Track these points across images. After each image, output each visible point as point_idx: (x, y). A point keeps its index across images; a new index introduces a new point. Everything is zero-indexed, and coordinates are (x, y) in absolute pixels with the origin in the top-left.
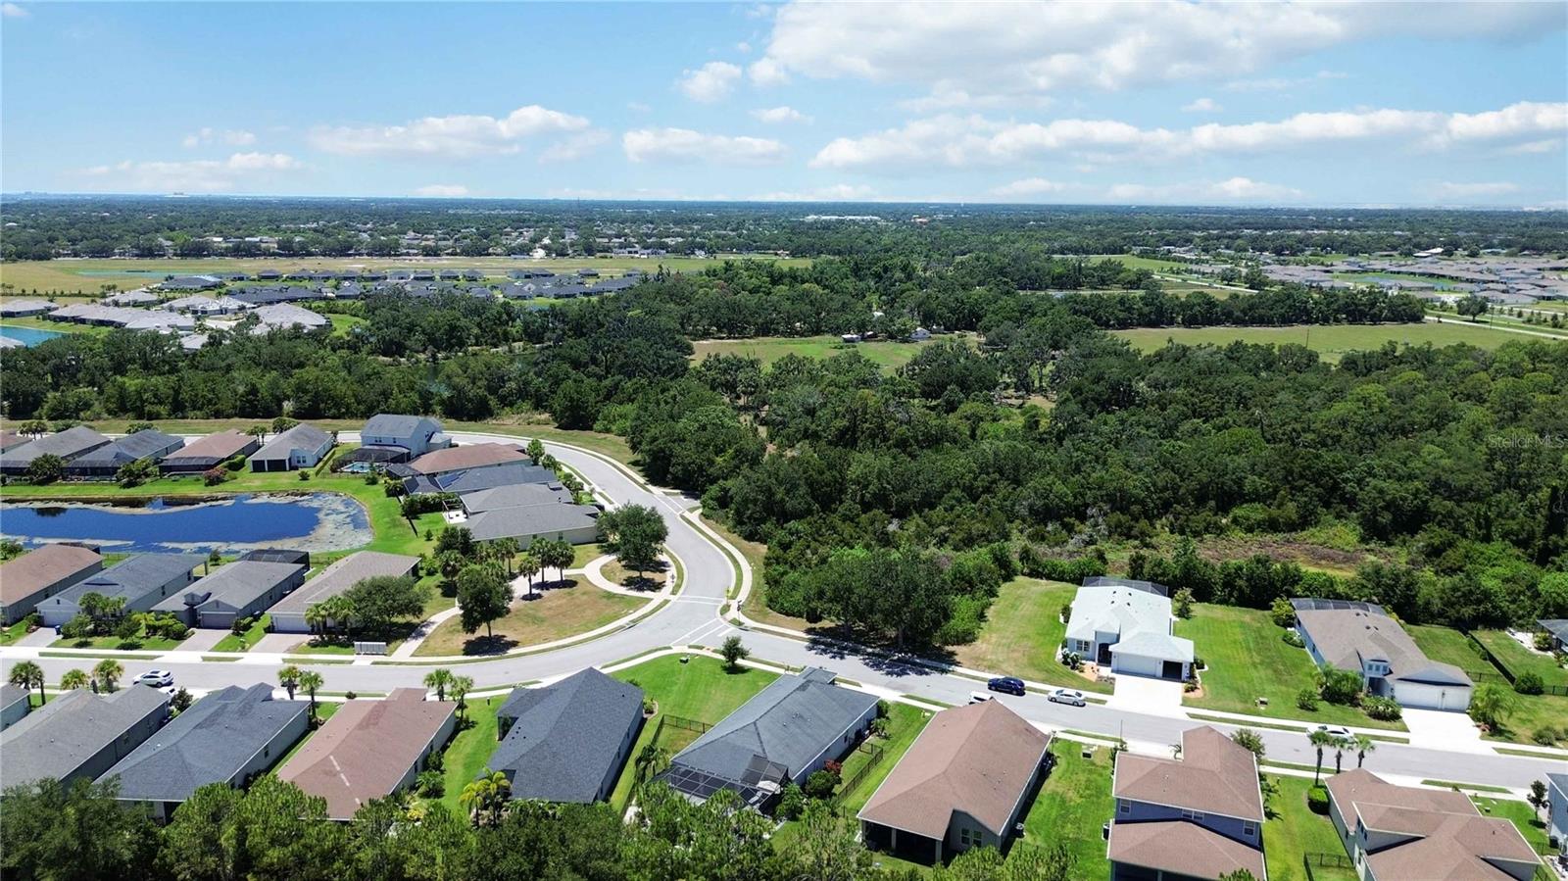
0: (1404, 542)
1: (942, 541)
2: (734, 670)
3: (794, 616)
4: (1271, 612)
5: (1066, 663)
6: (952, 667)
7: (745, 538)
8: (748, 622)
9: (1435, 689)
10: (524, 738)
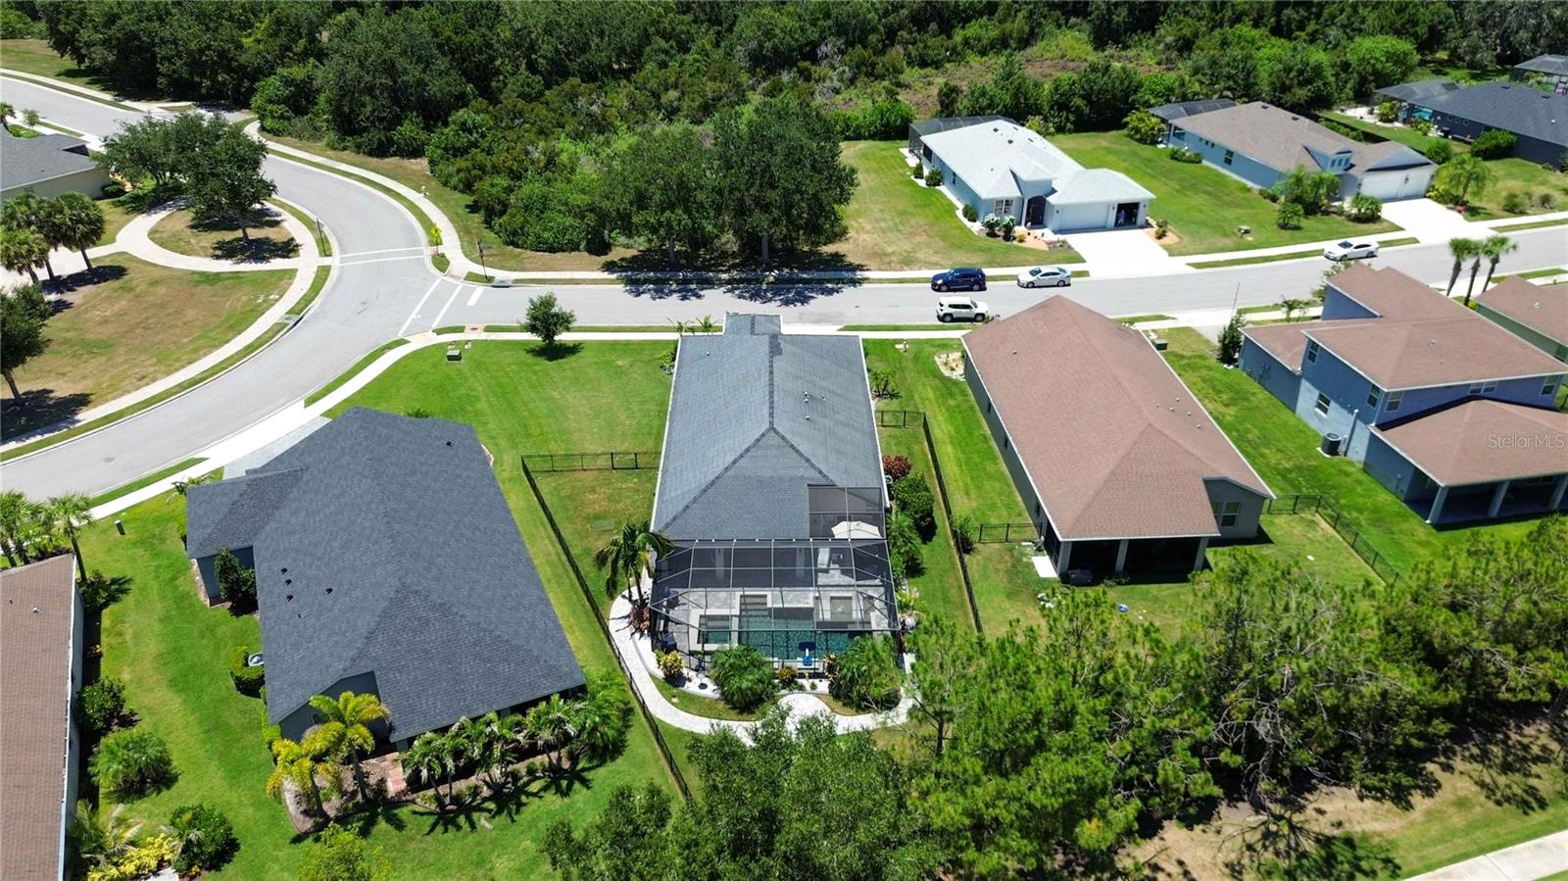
0: (1140, 40)
1: (671, 114)
2: (554, 352)
3: (564, 251)
4: (1125, 132)
5: (992, 234)
6: (859, 274)
7: (371, 154)
8: (500, 275)
9: (1400, 175)
10: (330, 591)
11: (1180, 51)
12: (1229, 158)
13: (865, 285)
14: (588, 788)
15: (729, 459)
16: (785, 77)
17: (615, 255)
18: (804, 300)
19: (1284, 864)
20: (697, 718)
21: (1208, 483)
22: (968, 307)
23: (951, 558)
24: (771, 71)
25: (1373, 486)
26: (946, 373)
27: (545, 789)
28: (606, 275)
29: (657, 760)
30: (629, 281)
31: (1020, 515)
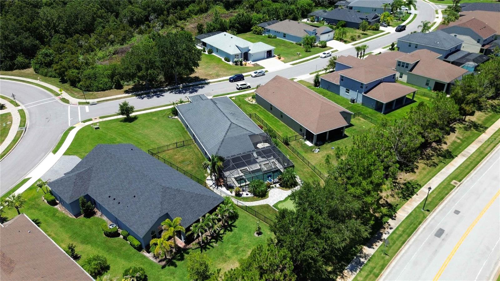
0: (238, 7)
1: (112, 43)
2: (130, 120)
3: (107, 90)
4: (252, 32)
5: (236, 65)
6: (207, 81)
7: (6, 70)
8: (91, 101)
9: (327, 35)
10: (135, 196)
11: (251, 8)
12: (285, 35)
13: (210, 84)
14: (236, 227)
15: (224, 134)
16: (142, 27)
17: (126, 88)
18: (196, 91)
19: (400, 191)
20: (251, 202)
21: (341, 113)
22: (245, 84)
23: (285, 147)
24: (138, 27)
25: (366, 108)
26: (251, 103)
27: (225, 231)
28: (127, 95)
29: (249, 215)
30: (137, 95)
31: (295, 133)
